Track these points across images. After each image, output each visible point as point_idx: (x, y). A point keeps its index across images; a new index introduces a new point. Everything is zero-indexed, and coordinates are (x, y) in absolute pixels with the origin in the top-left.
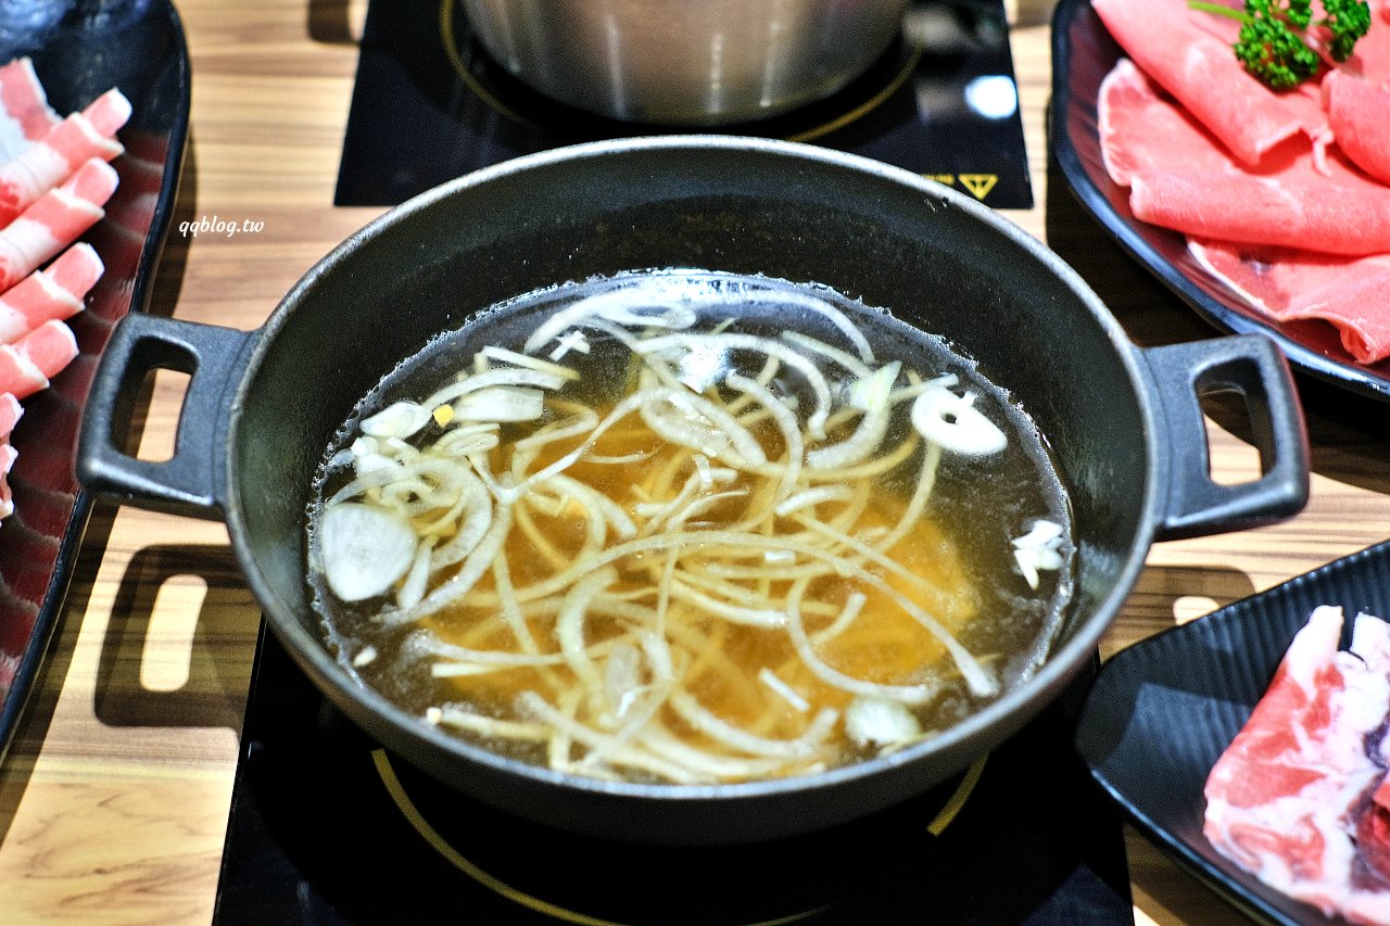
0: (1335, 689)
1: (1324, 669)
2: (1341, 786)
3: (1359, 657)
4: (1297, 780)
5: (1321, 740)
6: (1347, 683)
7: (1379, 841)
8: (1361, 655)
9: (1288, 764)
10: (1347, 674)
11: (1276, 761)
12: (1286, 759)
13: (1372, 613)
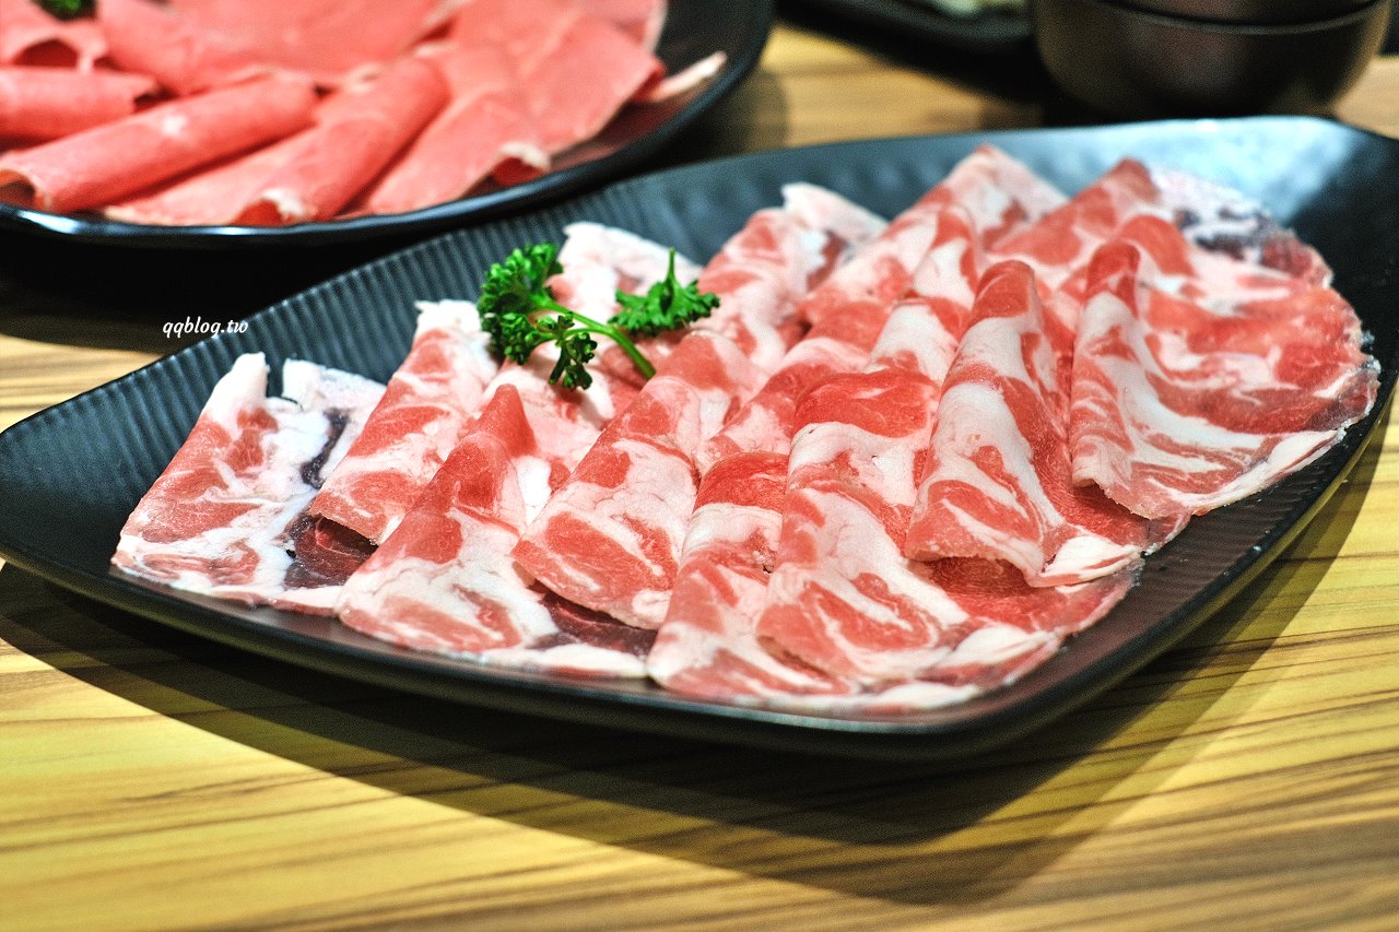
0: (265, 431)
1: (249, 410)
2: (278, 512)
3: (291, 400)
4: (227, 514)
5: (253, 477)
6: (280, 426)
7: (320, 549)
8: (295, 398)
9: (213, 500)
10: (279, 417)
11: (199, 500)
12: (211, 496)
13: (300, 357)
